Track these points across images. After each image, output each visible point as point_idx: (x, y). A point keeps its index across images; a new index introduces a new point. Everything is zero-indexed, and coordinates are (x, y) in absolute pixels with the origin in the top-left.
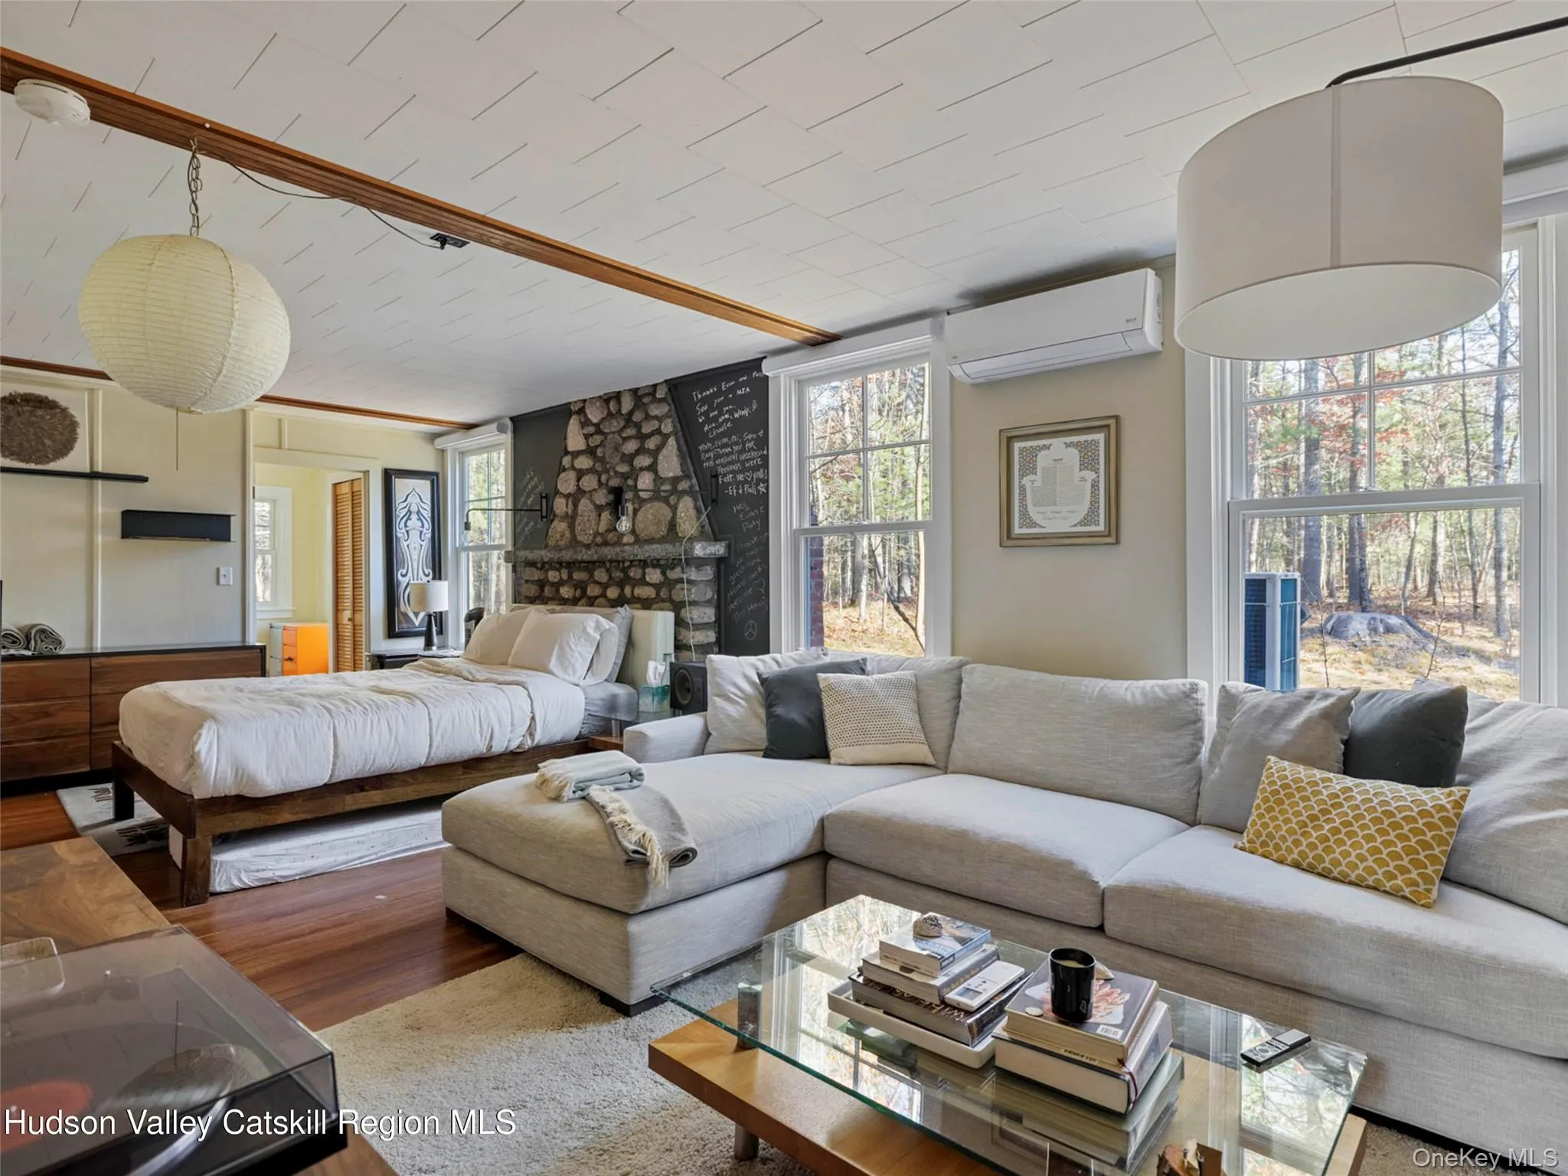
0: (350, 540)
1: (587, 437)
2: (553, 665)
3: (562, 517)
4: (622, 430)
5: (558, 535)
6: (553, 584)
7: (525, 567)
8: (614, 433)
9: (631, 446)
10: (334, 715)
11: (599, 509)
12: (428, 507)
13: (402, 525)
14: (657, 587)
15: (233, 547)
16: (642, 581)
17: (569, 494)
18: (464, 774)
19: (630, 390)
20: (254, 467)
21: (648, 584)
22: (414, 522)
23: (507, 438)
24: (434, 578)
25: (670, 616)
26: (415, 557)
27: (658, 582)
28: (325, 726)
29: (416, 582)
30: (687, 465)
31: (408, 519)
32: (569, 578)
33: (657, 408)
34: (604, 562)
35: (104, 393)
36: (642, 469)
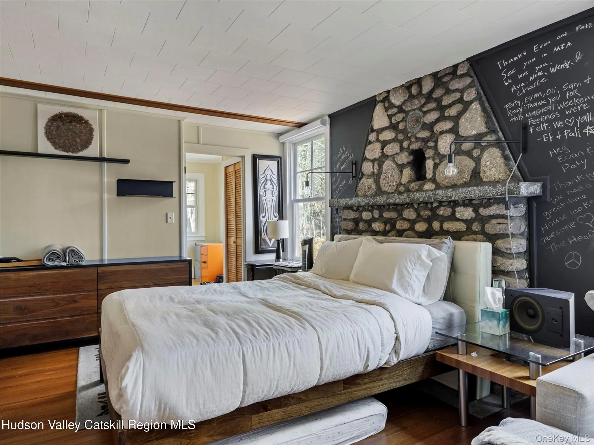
0: (234, 198)
1: (390, 117)
2: (395, 285)
3: (368, 176)
4: (422, 106)
5: (366, 188)
6: (366, 221)
7: (343, 210)
8: (415, 110)
9: (432, 116)
10: (242, 341)
11: (401, 167)
12: (276, 177)
13: (262, 187)
14: (468, 222)
15: (174, 201)
16: (453, 218)
17: (375, 159)
18: (345, 388)
19: (430, 75)
20: (185, 154)
21: (458, 220)
22: (269, 186)
23: (326, 129)
24: (279, 219)
25: (488, 246)
26: (269, 206)
27: (469, 218)
28: (236, 354)
29: (270, 221)
30: (492, 120)
31: (266, 184)
32: (380, 216)
33: (458, 83)
34: (412, 204)
35: (107, 111)
36: (442, 133)
